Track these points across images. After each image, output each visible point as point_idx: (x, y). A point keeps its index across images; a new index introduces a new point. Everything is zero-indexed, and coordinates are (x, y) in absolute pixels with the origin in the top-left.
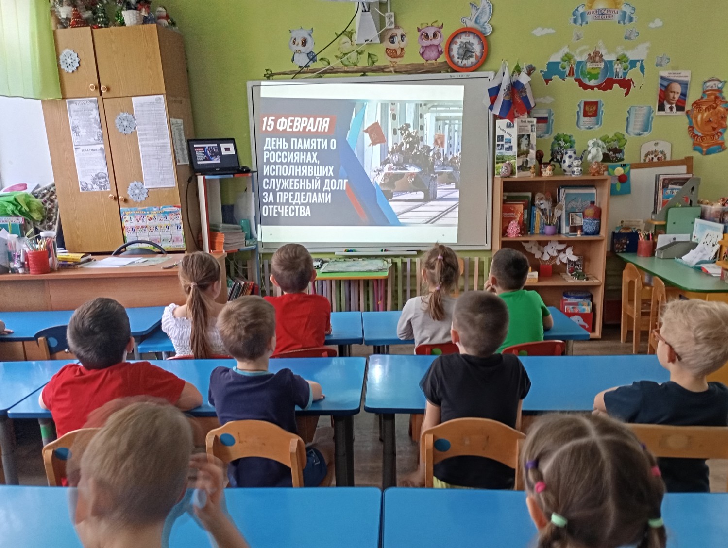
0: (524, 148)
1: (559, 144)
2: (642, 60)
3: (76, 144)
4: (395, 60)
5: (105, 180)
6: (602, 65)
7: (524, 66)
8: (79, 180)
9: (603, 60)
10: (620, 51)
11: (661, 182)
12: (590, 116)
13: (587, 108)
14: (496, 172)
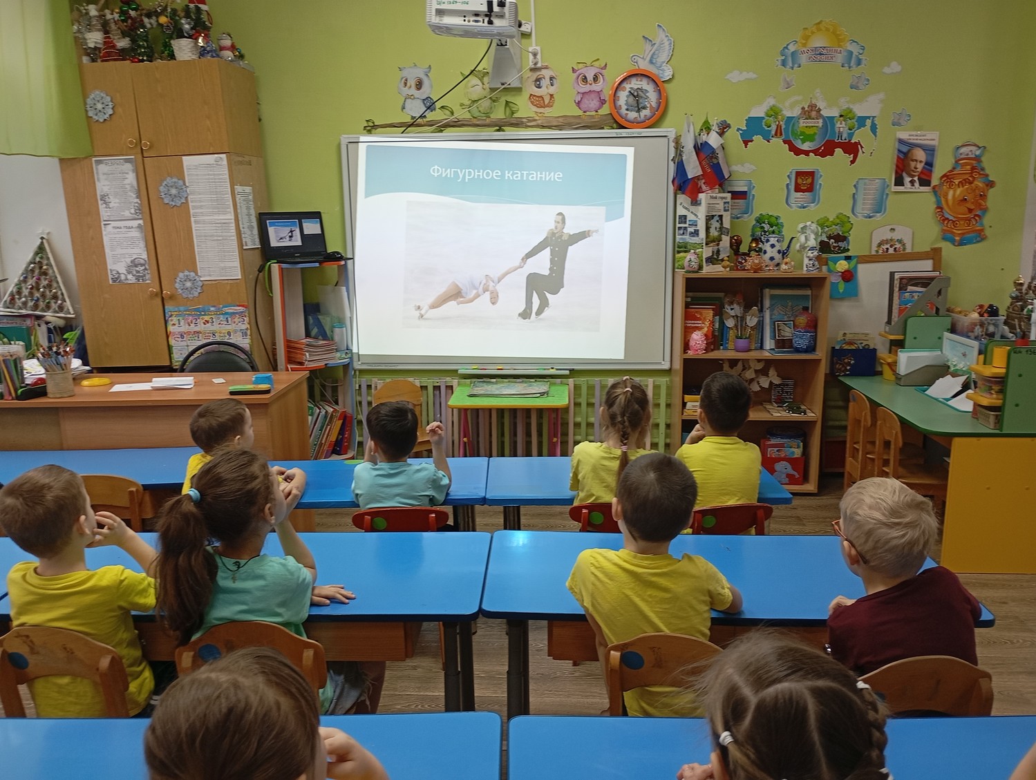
0: (714, 233)
1: (763, 227)
2: (874, 117)
3: (105, 219)
4: (541, 110)
5: (143, 268)
6: (820, 123)
7: (714, 122)
8: (109, 267)
9: (821, 116)
10: (844, 103)
11: (897, 283)
12: (803, 191)
13: (800, 181)
14: (676, 265)
